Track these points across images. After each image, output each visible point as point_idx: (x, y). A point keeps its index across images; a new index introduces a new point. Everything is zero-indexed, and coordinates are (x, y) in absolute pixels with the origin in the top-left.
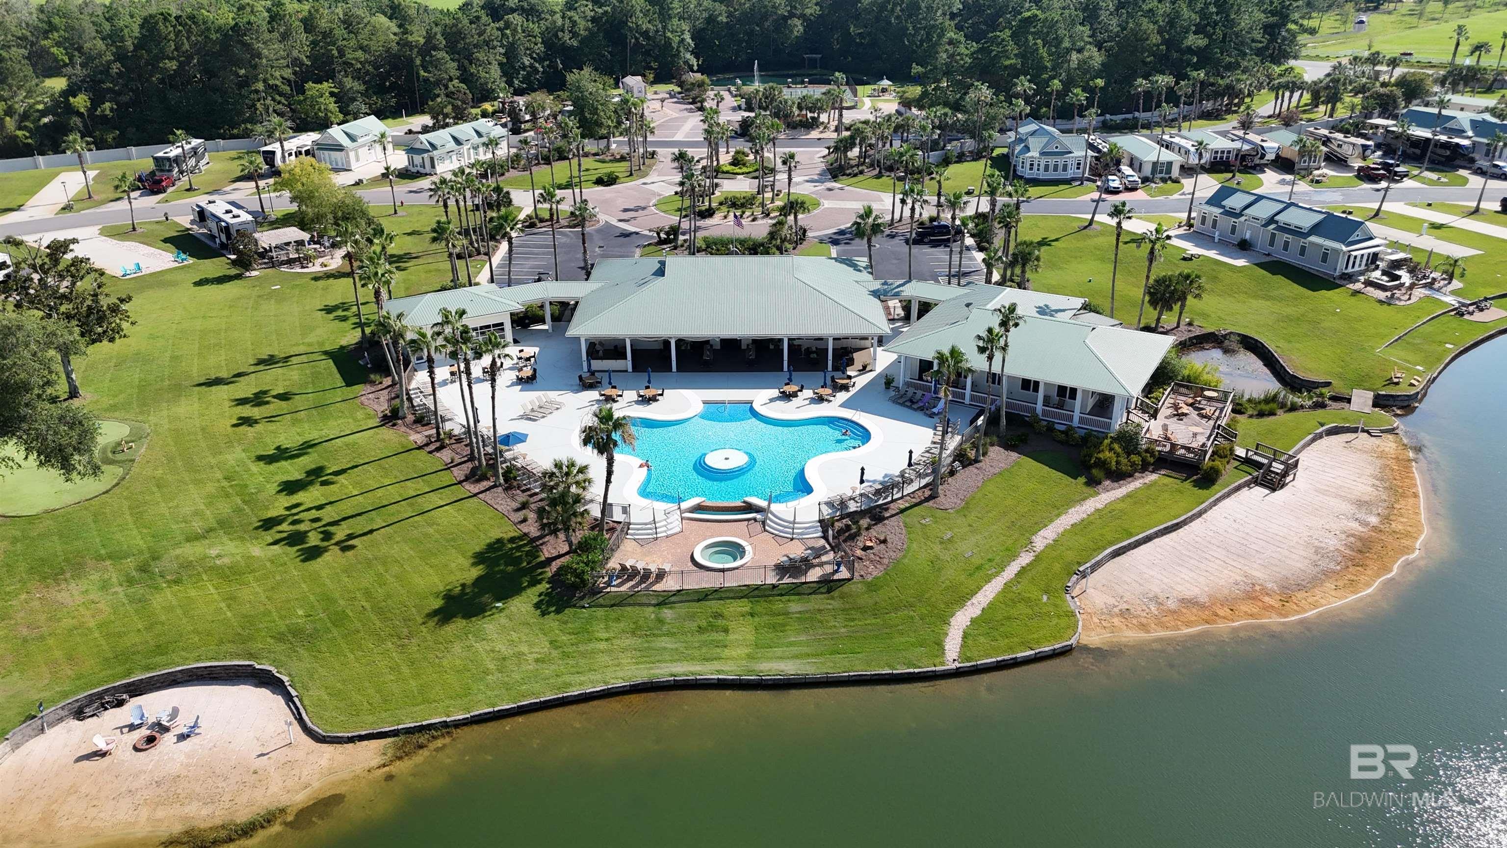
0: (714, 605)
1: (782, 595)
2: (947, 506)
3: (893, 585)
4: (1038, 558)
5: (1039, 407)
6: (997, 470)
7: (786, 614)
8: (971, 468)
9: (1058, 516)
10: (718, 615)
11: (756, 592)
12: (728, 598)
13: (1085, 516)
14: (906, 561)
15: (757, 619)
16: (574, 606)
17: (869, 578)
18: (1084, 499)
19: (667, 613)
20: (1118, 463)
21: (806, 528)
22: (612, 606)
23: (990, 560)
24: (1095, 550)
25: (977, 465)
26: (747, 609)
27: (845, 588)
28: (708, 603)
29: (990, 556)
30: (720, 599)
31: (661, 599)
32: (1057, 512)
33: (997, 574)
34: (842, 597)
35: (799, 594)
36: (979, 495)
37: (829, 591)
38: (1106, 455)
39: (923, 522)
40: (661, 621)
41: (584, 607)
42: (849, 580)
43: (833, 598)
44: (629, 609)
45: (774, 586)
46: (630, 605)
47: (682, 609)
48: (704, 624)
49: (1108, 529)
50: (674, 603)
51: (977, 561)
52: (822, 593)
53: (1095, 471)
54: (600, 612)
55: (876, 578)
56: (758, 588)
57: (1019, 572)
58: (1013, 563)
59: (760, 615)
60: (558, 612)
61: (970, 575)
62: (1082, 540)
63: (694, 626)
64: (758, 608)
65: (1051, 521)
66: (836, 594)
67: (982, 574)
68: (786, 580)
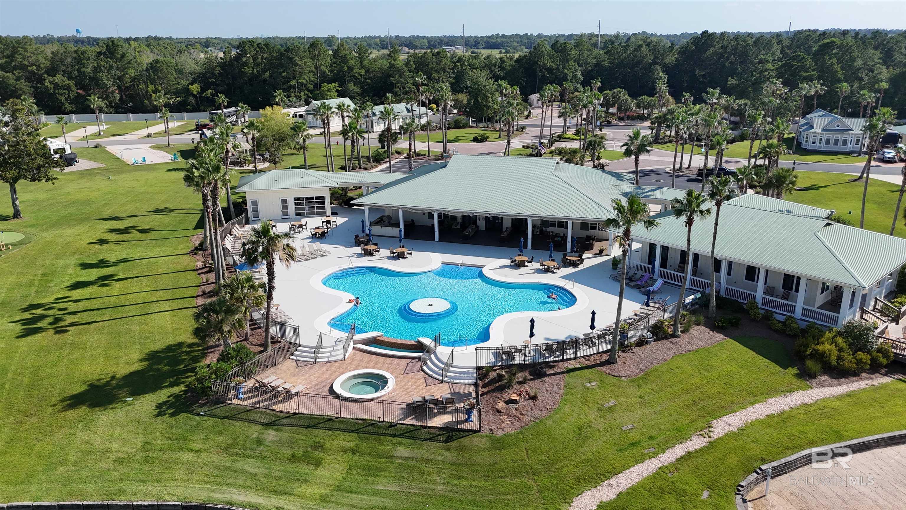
0: (321, 434)
1: (395, 436)
2: (622, 373)
3: (524, 446)
4: (712, 445)
5: (760, 295)
6: (694, 347)
7: (390, 457)
8: (665, 342)
9: (754, 403)
10: (319, 446)
11: (370, 428)
12: (338, 429)
13: (787, 408)
14: (550, 422)
15: (356, 458)
16: (191, 412)
17: (500, 434)
18: (791, 391)
19: (271, 435)
20: (839, 358)
21: (461, 373)
22: (224, 418)
23: (651, 438)
24: (788, 448)
25: (673, 340)
26: (350, 445)
27: (466, 441)
28: (316, 431)
29: (653, 434)
30: (330, 429)
31: (273, 419)
32: (752, 399)
33: (655, 455)
34: (458, 449)
35: (413, 438)
36: (664, 368)
37: (447, 441)
38: (826, 347)
39: (588, 385)
40: (259, 442)
41: (199, 415)
42: (475, 432)
43: (448, 449)
44: (237, 423)
45: (392, 425)
46: (241, 420)
47: (286, 434)
48: (300, 452)
49: (813, 427)
50: (283, 425)
51: (634, 436)
52: (439, 441)
53: (809, 363)
54: (210, 422)
55: (508, 435)
56: (373, 424)
57: (682, 458)
58: (678, 446)
59: (362, 454)
60: (173, 415)
61: (621, 450)
62: (775, 435)
63: (288, 452)
64: (364, 446)
65: (743, 407)
66: (454, 444)
67: (635, 451)
68: (408, 421)
